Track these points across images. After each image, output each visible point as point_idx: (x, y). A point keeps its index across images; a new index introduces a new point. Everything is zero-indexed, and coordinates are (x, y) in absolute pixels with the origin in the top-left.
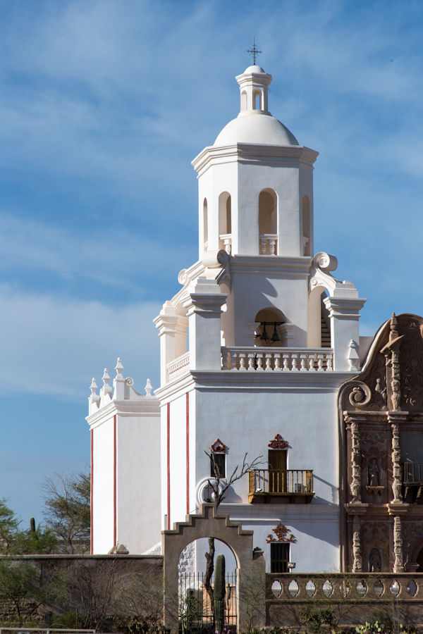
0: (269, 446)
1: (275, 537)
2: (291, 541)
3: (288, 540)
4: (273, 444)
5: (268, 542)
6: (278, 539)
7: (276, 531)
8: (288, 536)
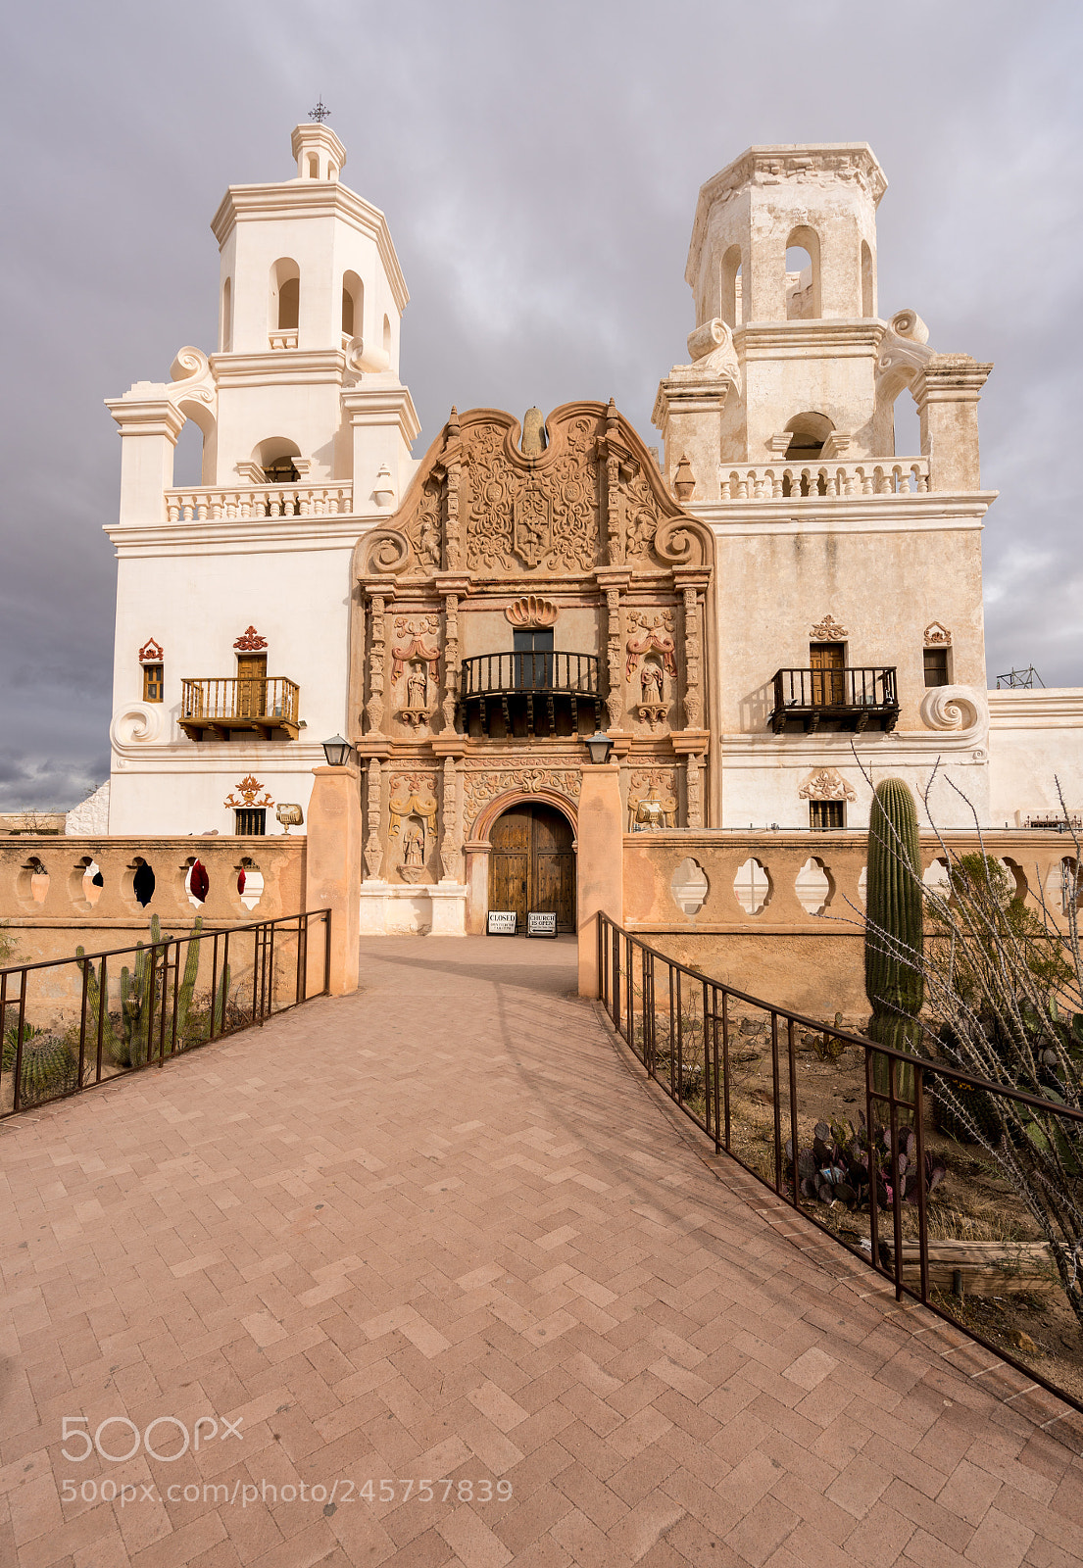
0: (236, 646)
1: (239, 797)
2: (266, 804)
3: (261, 803)
4: (241, 643)
5: (228, 806)
6: (244, 802)
7: (241, 788)
8: (259, 796)
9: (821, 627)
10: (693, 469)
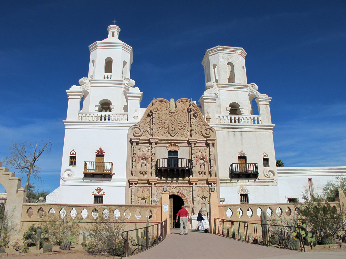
0: (96, 152)
2: (103, 194)
4: (98, 152)
5: (93, 195)
6: (97, 193)
7: (97, 190)
8: (101, 192)
9: (240, 153)
10: (210, 115)
